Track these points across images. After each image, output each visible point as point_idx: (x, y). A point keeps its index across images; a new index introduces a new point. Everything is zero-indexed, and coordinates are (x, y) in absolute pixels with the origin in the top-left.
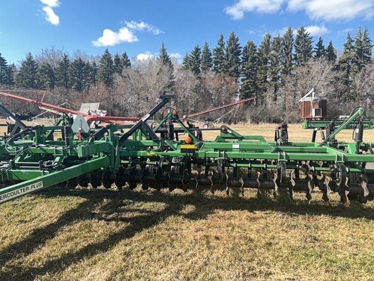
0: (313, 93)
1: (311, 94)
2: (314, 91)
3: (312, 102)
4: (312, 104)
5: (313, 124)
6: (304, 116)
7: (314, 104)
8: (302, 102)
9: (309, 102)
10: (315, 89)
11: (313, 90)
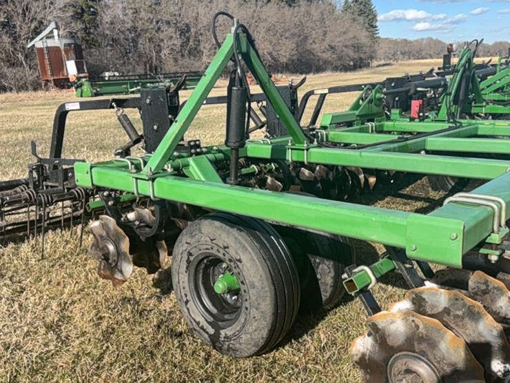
0: (55, 32)
1: (52, 32)
2: (57, 28)
3: (62, 48)
4: (63, 53)
5: (99, 88)
6: (52, 75)
7: (67, 52)
8: (41, 50)
9: (57, 49)
10: (56, 24)
11: (53, 25)
